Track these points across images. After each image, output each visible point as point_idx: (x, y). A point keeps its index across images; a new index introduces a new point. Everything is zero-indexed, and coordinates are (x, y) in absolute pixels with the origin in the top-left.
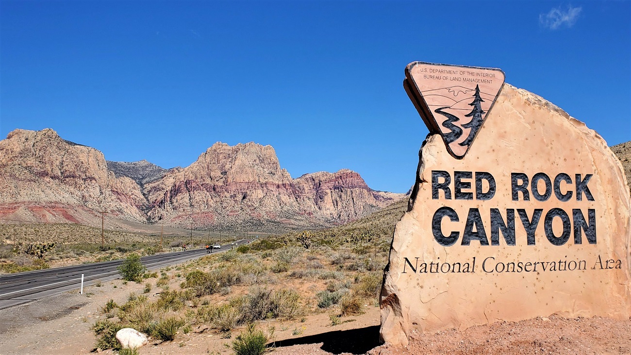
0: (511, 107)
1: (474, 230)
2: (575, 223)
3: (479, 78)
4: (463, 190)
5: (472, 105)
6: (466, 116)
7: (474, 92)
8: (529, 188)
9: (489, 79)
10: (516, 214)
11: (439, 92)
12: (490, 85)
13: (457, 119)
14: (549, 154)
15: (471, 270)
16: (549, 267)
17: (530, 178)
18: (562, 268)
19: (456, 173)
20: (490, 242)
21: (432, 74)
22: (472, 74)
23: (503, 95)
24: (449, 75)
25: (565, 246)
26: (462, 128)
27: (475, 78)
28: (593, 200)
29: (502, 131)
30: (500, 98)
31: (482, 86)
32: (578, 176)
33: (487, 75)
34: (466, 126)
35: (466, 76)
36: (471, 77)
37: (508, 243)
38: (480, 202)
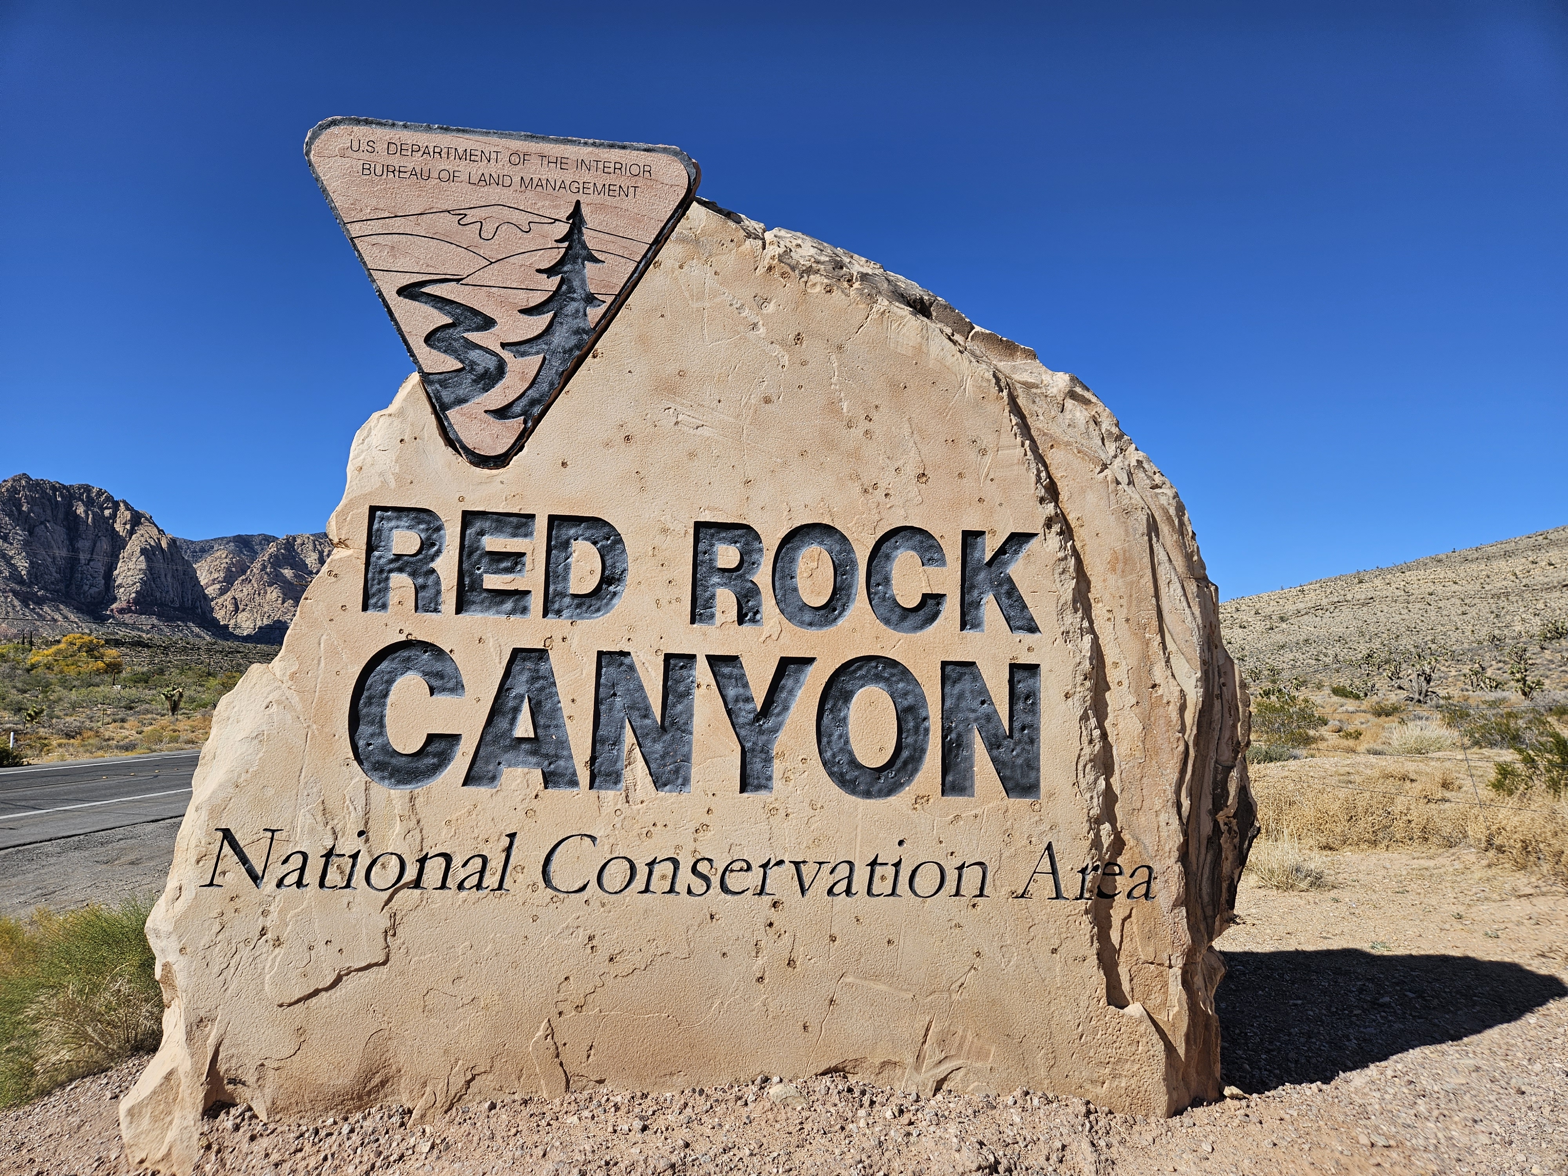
0: (711, 281)
1: (524, 727)
2: (946, 716)
3: (586, 176)
4: (492, 581)
5: (550, 272)
6: (527, 311)
7: (563, 229)
8: (762, 576)
9: (625, 182)
10: (702, 672)
11: (424, 226)
12: (627, 203)
13: (488, 323)
14: (855, 455)
15: (492, 880)
16: (825, 880)
17: (771, 541)
18: (882, 886)
19: (468, 518)
20: (584, 776)
21: (396, 161)
22: (561, 163)
23: (683, 240)
24: (464, 168)
25: (901, 800)
26: (506, 355)
27: (568, 177)
28: (1033, 629)
29: (672, 368)
30: (669, 252)
31: (600, 208)
32: (970, 538)
33: (618, 167)
34: (518, 347)
35: (536, 170)
36: (554, 174)
37: (659, 782)
38: (556, 626)
